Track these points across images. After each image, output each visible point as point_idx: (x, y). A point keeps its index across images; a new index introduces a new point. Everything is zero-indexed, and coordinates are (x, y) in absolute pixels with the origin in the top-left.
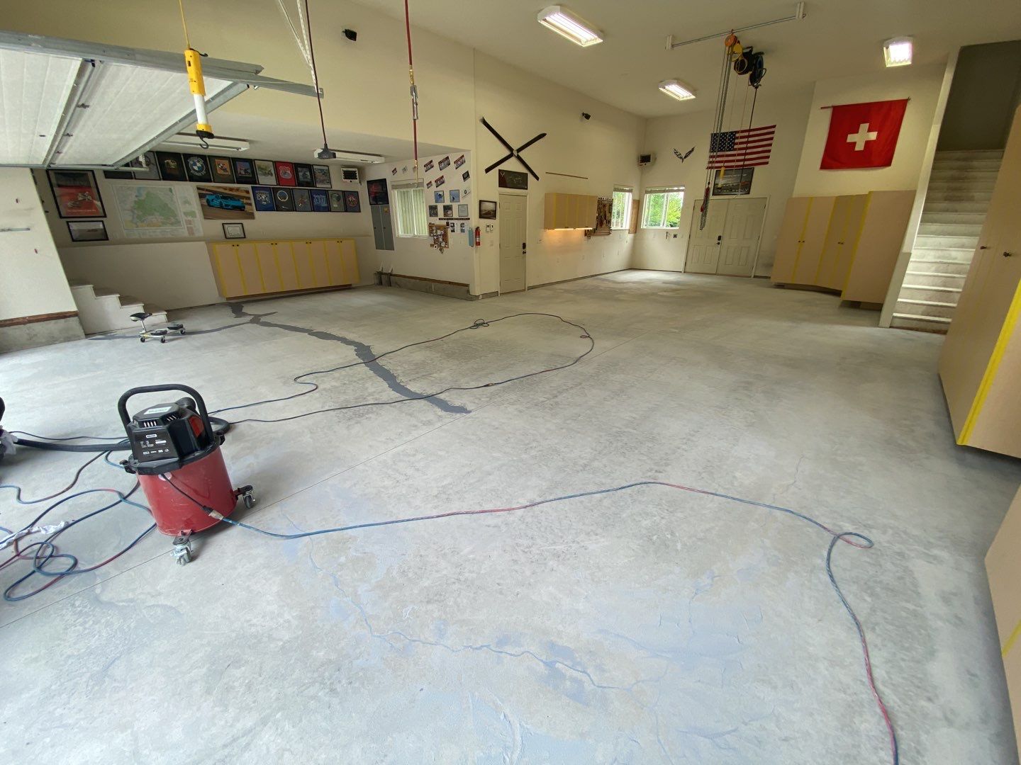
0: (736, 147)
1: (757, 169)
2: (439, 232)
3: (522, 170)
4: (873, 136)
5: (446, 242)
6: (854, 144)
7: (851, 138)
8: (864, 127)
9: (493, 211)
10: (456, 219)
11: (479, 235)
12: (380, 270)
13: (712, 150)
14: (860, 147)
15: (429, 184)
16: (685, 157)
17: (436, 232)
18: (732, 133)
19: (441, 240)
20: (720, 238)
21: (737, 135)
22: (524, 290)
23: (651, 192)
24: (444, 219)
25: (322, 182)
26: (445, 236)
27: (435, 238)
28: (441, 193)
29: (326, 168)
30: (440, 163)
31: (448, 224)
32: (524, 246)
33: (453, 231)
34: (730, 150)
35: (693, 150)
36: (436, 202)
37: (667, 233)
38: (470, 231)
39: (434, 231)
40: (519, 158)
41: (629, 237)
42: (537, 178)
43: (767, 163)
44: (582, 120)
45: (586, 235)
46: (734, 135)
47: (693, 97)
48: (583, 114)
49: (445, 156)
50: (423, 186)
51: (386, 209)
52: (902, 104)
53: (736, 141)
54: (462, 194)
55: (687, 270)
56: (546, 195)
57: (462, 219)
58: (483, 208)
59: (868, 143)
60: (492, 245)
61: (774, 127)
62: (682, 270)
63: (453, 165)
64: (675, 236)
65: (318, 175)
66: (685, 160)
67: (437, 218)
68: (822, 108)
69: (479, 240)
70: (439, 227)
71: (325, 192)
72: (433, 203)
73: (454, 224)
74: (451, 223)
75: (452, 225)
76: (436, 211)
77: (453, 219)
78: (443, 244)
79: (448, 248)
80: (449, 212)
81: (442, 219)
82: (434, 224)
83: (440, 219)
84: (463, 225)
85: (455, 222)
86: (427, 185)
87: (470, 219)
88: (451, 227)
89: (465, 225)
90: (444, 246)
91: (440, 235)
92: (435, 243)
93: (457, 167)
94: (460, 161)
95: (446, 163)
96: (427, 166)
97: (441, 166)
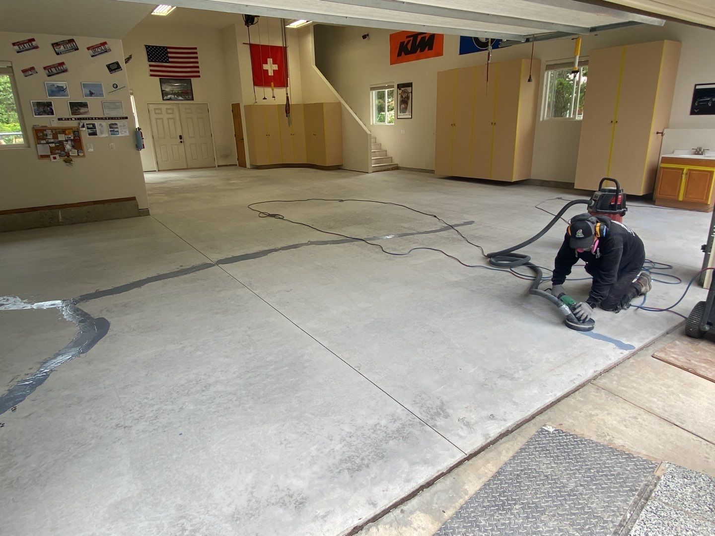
0: (170, 60)
1: (192, 79)
2: (61, 137)
4: (276, 67)
5: (81, 150)
6: (267, 71)
7: (265, 67)
8: (270, 61)
10: (99, 119)
13: (150, 60)
14: (270, 73)
15: (30, 71)
17: (55, 136)
18: (164, 47)
19: (68, 146)
20: (181, 137)
21: (169, 50)
24: (72, 119)
26: (77, 143)
27: (53, 145)
28: (61, 85)
30: (54, 45)
31: (80, 125)
33: (95, 134)
34: (166, 62)
35: (131, 57)
36: (51, 96)
39: (50, 137)
43: (199, 76)
46: (166, 50)
50: (12, 72)
52: (285, 49)
53: (169, 55)
55: (159, 168)
57: (112, 118)
61: (196, 48)
62: (156, 169)
63: (83, 53)
67: (53, 118)
68: (244, 43)
70: (62, 131)
72: (44, 99)
73: (94, 125)
74: (87, 124)
75: (91, 126)
76: (51, 109)
77: (92, 119)
78: (74, 152)
79: (84, 156)
80: (82, 110)
81: (68, 119)
82: (46, 126)
83: (59, 119)
84: (116, 126)
85: (97, 123)
86: (24, 71)
87: (126, 118)
88: (88, 128)
89: (118, 126)
90: (76, 154)
91: (67, 141)
92: (52, 153)
93: (94, 54)
94: (100, 48)
95: (69, 46)
96: (21, 44)
97: (56, 50)
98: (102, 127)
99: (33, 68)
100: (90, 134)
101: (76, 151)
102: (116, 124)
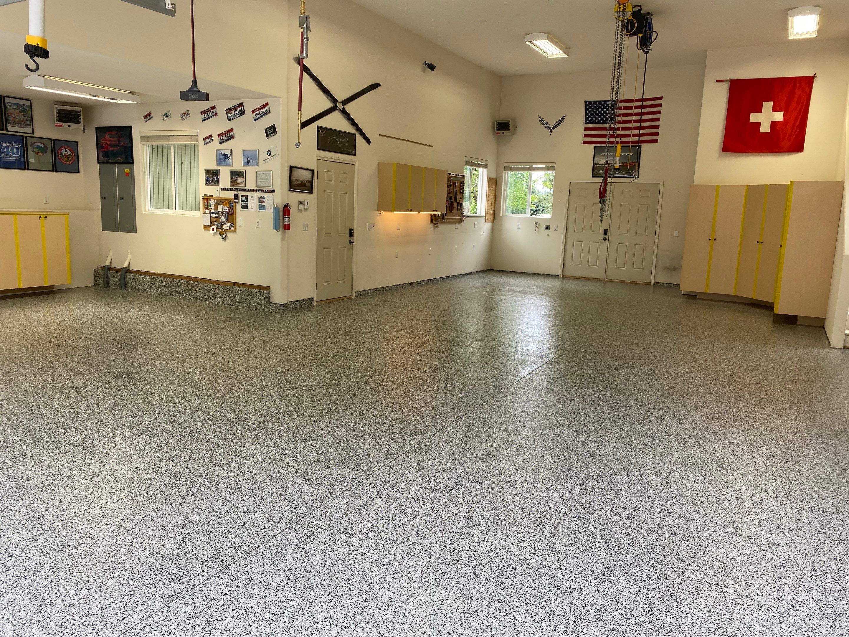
0: (616, 119)
1: (645, 147)
2: (220, 208)
3: (348, 128)
4: (779, 116)
5: (233, 223)
6: (758, 124)
7: (754, 118)
8: (768, 106)
9: (308, 182)
10: (251, 190)
11: (289, 214)
12: (108, 263)
14: (765, 128)
15: (208, 139)
16: (554, 127)
17: (216, 208)
18: (611, 101)
19: (223, 219)
20: (606, 232)
21: (618, 105)
22: (350, 297)
23: (511, 169)
24: (231, 190)
25: (19, 123)
26: (231, 216)
27: (213, 216)
28: (228, 152)
29: (28, 103)
30: (228, 110)
31: (236, 197)
32: (351, 233)
33: (245, 207)
34: (610, 122)
35: (563, 119)
36: (219, 163)
37: (536, 223)
38: (276, 209)
39: (212, 207)
40: (346, 114)
41: (486, 227)
42: (369, 142)
43: (656, 141)
44: (424, 71)
45: (432, 221)
46: (614, 105)
47: (564, 56)
48: (426, 64)
49: (239, 102)
50: (197, 141)
51: (127, 171)
52: (809, 81)
53: (617, 112)
54: (263, 156)
55: (567, 274)
56: (380, 165)
57: (261, 191)
58: (294, 177)
59: (774, 124)
60: (306, 230)
61: (661, 98)
63: (249, 116)
64: (547, 228)
65: (13, 113)
66: (554, 130)
67: (219, 188)
68: (717, 81)
69: (289, 222)
70: (222, 201)
71: (22, 140)
72: (213, 166)
73: (247, 197)
74: (242, 196)
75: (244, 198)
76: (217, 177)
77: (245, 190)
78: (227, 226)
79: (235, 231)
80: (240, 180)
81: (228, 189)
82: (212, 196)
83: (223, 189)
84: (263, 200)
85: (249, 194)
86: (205, 139)
87: (273, 191)
88: (242, 201)
89: (266, 200)
90: (228, 228)
91: (222, 213)
92: (212, 224)
93: (256, 118)
94: (262, 110)
95: (238, 110)
96: (205, 112)
97: (229, 115)
98: (253, 199)
99: (210, 136)
100: (243, 207)
101: (229, 224)
102: (264, 198)
